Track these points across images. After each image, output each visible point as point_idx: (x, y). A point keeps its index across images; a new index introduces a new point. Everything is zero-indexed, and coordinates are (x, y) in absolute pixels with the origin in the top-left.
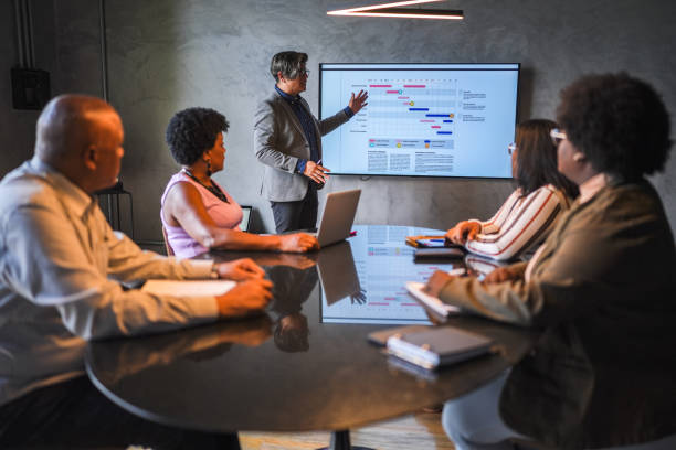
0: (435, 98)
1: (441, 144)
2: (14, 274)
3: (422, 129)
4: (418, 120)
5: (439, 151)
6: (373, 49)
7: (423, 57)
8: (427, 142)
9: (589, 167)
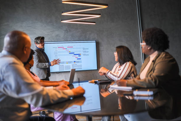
0: (76, 50)
1: (78, 62)
2: (8, 87)
3: (73, 58)
4: (71, 56)
5: (78, 64)
6: (58, 38)
7: (71, 40)
8: (75, 62)
9: (152, 50)
